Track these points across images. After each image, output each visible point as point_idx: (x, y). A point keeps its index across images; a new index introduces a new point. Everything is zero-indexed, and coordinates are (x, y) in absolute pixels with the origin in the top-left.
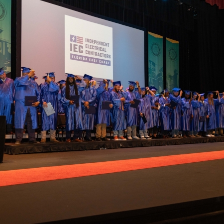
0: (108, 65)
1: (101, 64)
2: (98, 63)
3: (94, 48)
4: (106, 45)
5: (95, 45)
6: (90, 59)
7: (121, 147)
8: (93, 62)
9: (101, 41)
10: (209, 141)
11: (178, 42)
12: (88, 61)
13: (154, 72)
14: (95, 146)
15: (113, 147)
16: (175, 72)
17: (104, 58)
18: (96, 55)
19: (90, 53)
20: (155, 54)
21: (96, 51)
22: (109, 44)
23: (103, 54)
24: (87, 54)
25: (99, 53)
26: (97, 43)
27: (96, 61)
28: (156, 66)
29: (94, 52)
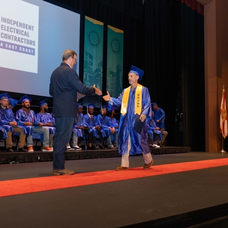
0: (31, 54)
1: (22, 52)
2: (18, 50)
3: (13, 30)
4: (30, 28)
5: (15, 26)
6: (6, 45)
7: (40, 161)
8: (11, 49)
9: (22, 22)
11: (122, 32)
12: (4, 47)
13: (91, 66)
14: (3, 160)
15: (27, 160)
16: (118, 67)
17: (26, 45)
18: (15, 39)
19: (6, 36)
20: (92, 45)
21: (15, 34)
22: (33, 27)
23: (25, 39)
24: (3, 37)
25: (19, 38)
26: (17, 24)
27: (15, 47)
28: (94, 59)
29: (13, 36)
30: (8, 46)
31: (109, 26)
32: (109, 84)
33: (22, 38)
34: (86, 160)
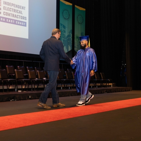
0: (23, 25)
1: (18, 24)
2: (15, 23)
3: (11, 10)
4: (23, 8)
5: (13, 7)
7: (30, 99)
8: (10, 23)
9: (18, 4)
10: (106, 92)
11: (84, 10)
12: (6, 22)
13: (64, 33)
14: (6, 99)
15: (22, 99)
16: (82, 34)
17: (20, 20)
18: (13, 16)
19: (7, 14)
20: (65, 19)
21: (13, 13)
22: (25, 7)
23: (20, 16)
24: (5, 15)
25: (15, 15)
26: (14, 6)
27: (13, 21)
28: (66, 28)
29: (11, 14)
30: (8, 21)
31: (76, 6)
32: (76, 45)
33: (17, 15)
34: (62, 97)
